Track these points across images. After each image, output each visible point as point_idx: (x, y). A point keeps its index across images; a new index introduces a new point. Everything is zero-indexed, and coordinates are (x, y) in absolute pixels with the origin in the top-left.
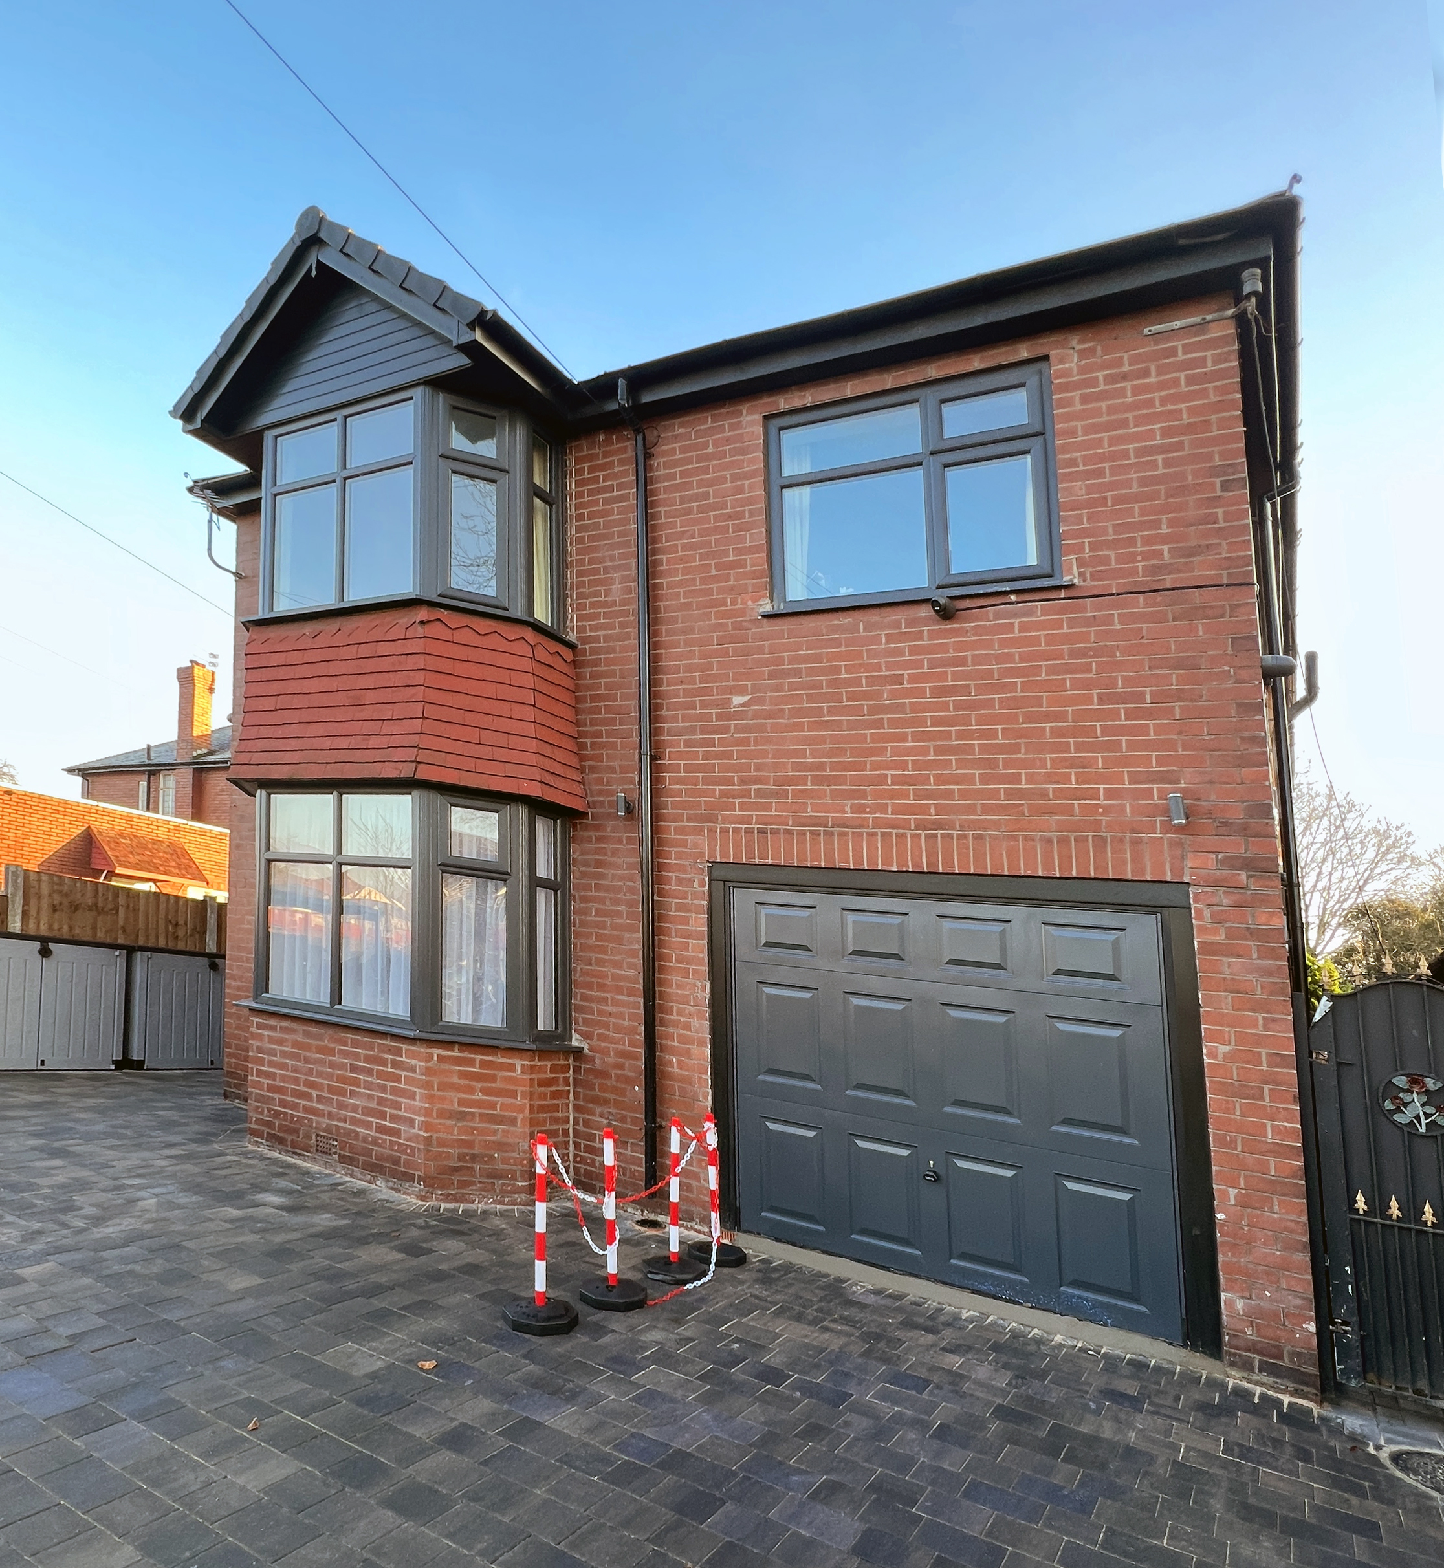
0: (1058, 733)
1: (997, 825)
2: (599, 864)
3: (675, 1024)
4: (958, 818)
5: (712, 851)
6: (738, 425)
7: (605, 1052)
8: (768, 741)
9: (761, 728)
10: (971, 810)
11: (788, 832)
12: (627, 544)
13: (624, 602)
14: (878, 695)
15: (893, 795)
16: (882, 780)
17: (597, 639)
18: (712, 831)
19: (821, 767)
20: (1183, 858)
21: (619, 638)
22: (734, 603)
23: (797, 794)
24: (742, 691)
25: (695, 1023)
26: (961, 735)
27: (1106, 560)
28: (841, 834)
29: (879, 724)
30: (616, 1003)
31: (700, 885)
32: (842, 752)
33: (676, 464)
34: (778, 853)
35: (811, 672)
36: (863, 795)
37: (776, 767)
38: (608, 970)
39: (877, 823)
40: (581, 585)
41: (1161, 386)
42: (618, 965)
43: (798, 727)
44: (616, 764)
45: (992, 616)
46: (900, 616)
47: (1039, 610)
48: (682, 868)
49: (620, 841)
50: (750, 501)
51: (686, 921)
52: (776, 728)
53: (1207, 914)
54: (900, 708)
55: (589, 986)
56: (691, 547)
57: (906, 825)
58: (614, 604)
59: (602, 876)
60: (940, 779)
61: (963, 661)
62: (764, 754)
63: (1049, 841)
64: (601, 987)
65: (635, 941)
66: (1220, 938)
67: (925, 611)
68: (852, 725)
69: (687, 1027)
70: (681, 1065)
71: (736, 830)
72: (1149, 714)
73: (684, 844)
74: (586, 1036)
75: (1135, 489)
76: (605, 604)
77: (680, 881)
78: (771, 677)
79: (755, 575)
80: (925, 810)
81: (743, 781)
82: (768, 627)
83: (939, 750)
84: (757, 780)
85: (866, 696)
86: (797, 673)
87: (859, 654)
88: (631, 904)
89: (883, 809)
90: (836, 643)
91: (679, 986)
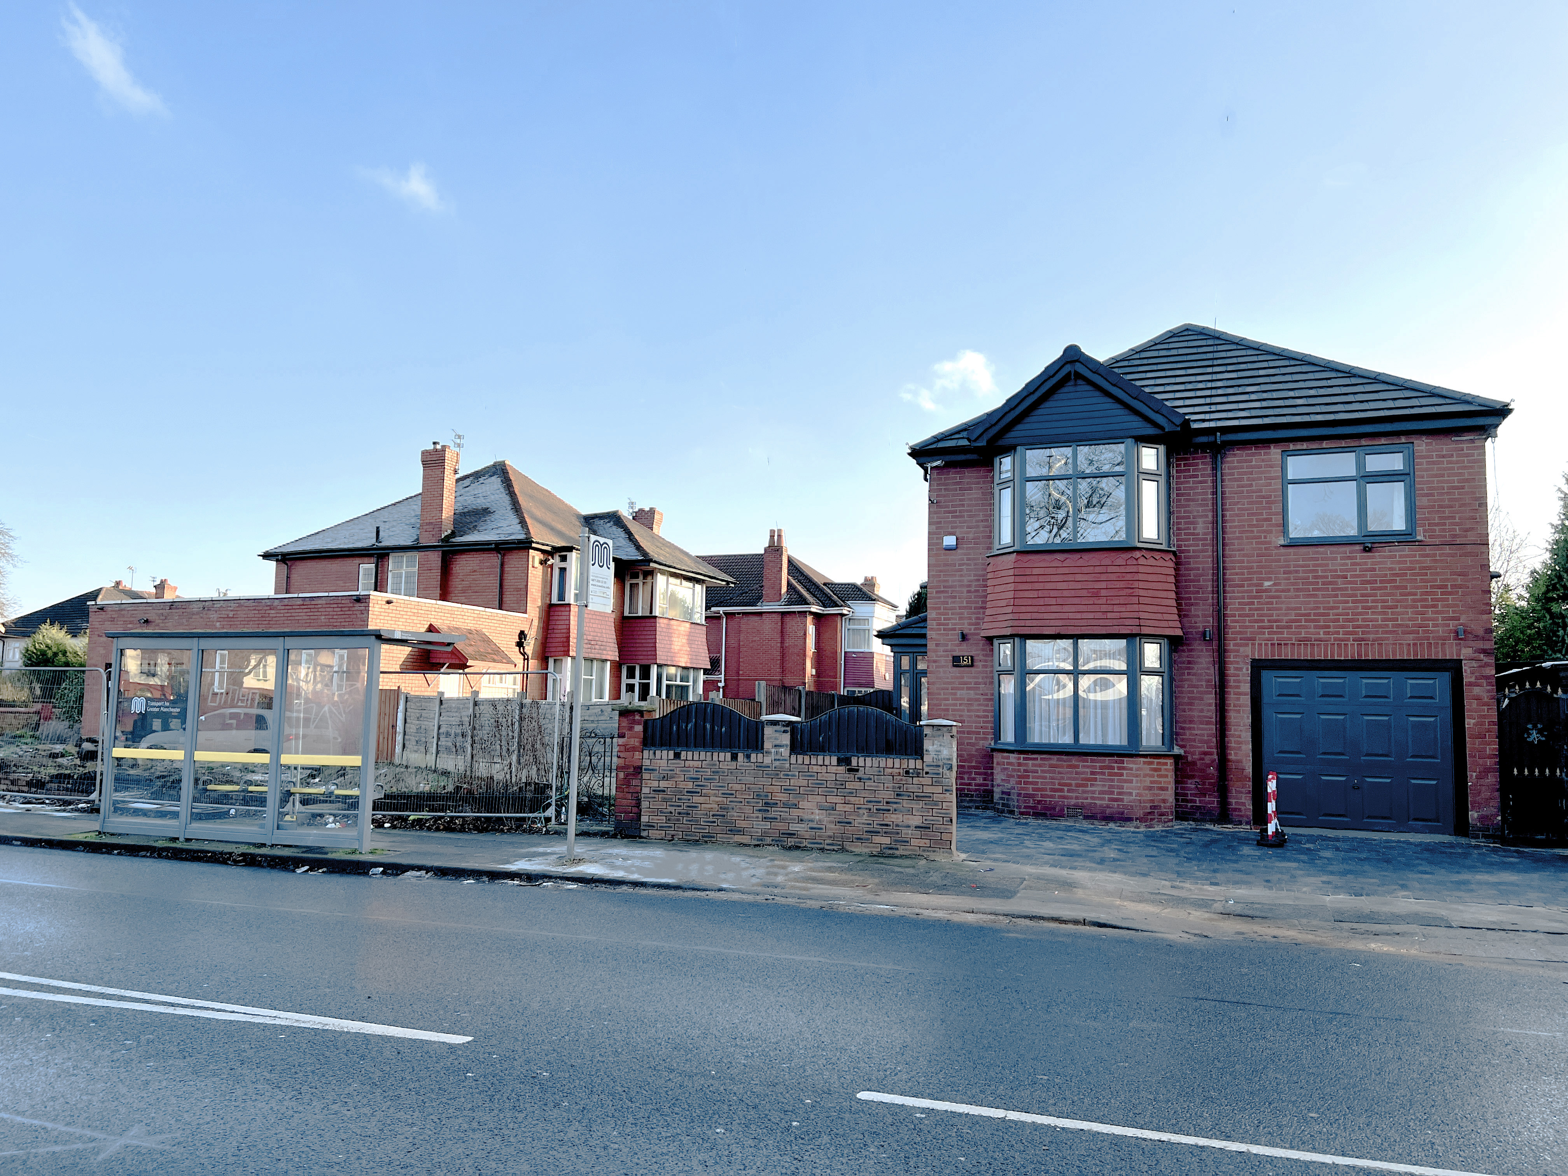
0: (1414, 601)
1: (1388, 639)
2: (1189, 662)
3: (1233, 736)
4: (1371, 636)
5: (1253, 654)
6: (1269, 454)
7: (1193, 754)
8: (1282, 603)
9: (1279, 597)
10: (1377, 632)
11: (1294, 644)
12: (1207, 505)
13: (1205, 534)
14: (1335, 583)
15: (1343, 627)
16: (1338, 620)
17: (1189, 551)
18: (1253, 644)
19: (1309, 615)
20: (1460, 650)
21: (1203, 551)
22: (1265, 537)
23: (1297, 627)
24: (1269, 579)
25: (1243, 734)
26: (1373, 601)
27: (1435, 531)
28: (1318, 645)
29: (1336, 596)
30: (1199, 729)
31: (1246, 670)
32: (1319, 608)
33: (1235, 468)
34: (1287, 654)
35: (1304, 572)
36: (1329, 627)
37: (1286, 615)
38: (1196, 714)
39: (1335, 639)
40: (1178, 523)
41: (1457, 462)
42: (1202, 711)
43: (1298, 597)
44: (1200, 613)
45: (1387, 551)
46: (1348, 549)
47: (1406, 550)
48: (1237, 663)
49: (1202, 650)
50: (1275, 490)
51: (1238, 687)
52: (1286, 597)
53: (1469, 671)
54: (1346, 589)
55: (1185, 722)
56: (1243, 509)
57: (1348, 640)
58: (1198, 534)
59: (1192, 668)
60: (1364, 620)
61: (1374, 570)
62: (1280, 609)
63: (1409, 645)
64: (1191, 722)
65: (1211, 699)
66: (1473, 680)
67: (1358, 547)
68: (1324, 596)
69: (1240, 737)
70: (1236, 754)
71: (1266, 645)
72: (1450, 593)
73: (1238, 651)
74: (1182, 747)
75: (1447, 502)
76: (1193, 534)
77: (1236, 669)
78: (1284, 573)
79: (1277, 525)
80: (1356, 633)
81: (1269, 621)
82: (1283, 550)
83: (1363, 608)
84: (1276, 621)
85: (1330, 583)
86: (1297, 572)
87: (1327, 565)
88: (1208, 681)
89: (1338, 633)
90: (1317, 559)
91: (1235, 718)
